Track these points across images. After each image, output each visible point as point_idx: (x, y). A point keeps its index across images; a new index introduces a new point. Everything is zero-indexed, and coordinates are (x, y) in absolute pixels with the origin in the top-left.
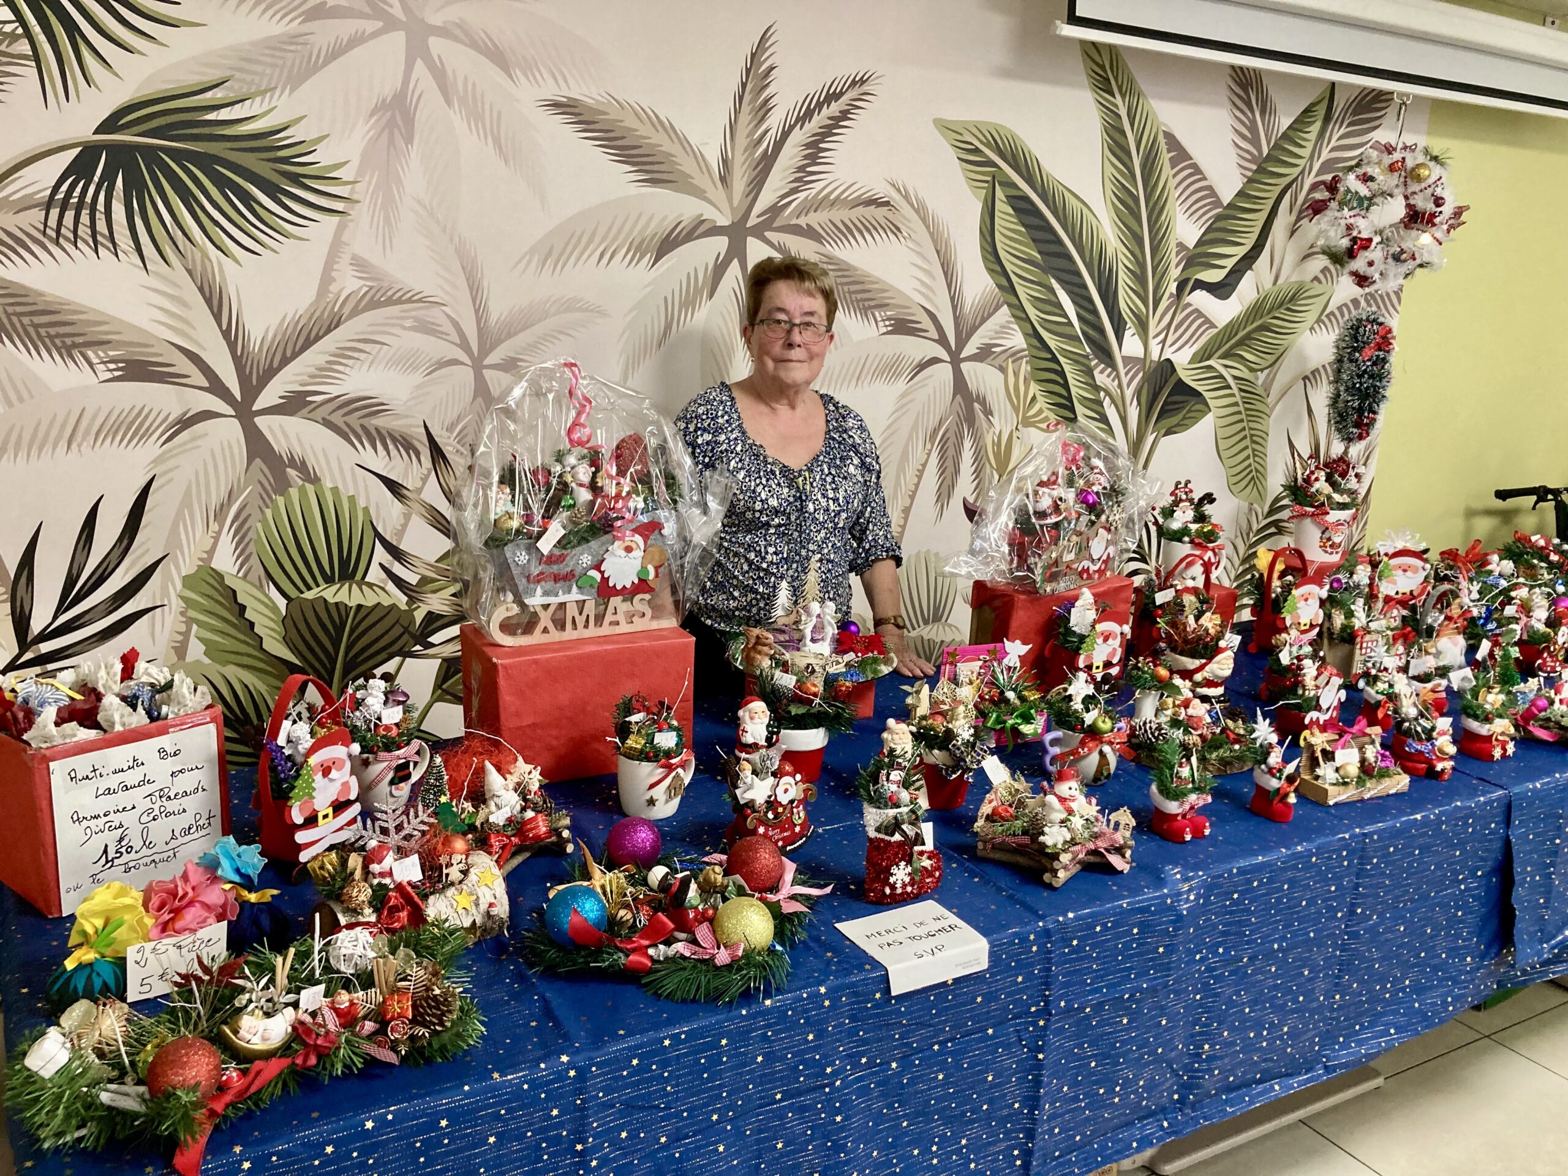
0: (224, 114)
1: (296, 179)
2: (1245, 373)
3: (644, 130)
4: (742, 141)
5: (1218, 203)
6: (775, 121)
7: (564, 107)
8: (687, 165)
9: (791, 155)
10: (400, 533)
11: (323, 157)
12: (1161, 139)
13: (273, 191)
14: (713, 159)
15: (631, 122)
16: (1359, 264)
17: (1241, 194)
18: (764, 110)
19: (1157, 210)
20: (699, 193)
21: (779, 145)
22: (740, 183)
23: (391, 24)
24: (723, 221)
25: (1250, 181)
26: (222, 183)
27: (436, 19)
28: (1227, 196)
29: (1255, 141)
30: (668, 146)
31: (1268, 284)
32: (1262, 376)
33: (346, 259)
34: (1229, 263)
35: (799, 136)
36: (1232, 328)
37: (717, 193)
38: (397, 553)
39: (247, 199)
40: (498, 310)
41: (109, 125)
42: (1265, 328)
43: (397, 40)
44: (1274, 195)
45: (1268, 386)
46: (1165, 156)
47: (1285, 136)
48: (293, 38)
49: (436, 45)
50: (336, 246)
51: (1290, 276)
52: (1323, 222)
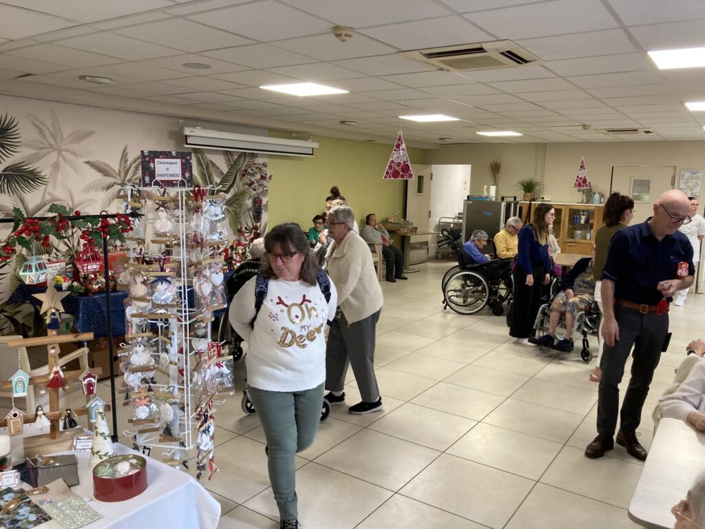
0: (25, 167)
1: (38, 179)
2: (234, 209)
3: (103, 166)
4: (122, 167)
5: (223, 174)
6: (129, 163)
7: (88, 163)
8: (112, 172)
9: (132, 169)
10: (58, 246)
11: (42, 174)
12: (210, 163)
13: (33, 181)
14: (117, 171)
15: (100, 165)
16: (253, 187)
17: (228, 172)
18: (126, 161)
19: (210, 176)
20: (114, 177)
21: (130, 168)
22: (122, 174)
23: (55, 149)
24: (120, 182)
25: (230, 169)
26: (24, 180)
27: (63, 148)
28: (225, 172)
29: (230, 161)
30: (108, 169)
31: (237, 190)
32: (238, 210)
33: (47, 193)
34: (228, 186)
35: (133, 165)
36: (230, 200)
37: (118, 177)
38: (57, 250)
39: (29, 183)
40: (76, 202)
41: (4, 171)
42: (237, 199)
43: (56, 152)
44: (235, 172)
45: (240, 212)
46: (211, 165)
47: (236, 160)
48: (37, 153)
49: (63, 153)
50: (45, 190)
51: (241, 188)
52: (245, 178)
